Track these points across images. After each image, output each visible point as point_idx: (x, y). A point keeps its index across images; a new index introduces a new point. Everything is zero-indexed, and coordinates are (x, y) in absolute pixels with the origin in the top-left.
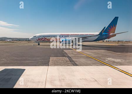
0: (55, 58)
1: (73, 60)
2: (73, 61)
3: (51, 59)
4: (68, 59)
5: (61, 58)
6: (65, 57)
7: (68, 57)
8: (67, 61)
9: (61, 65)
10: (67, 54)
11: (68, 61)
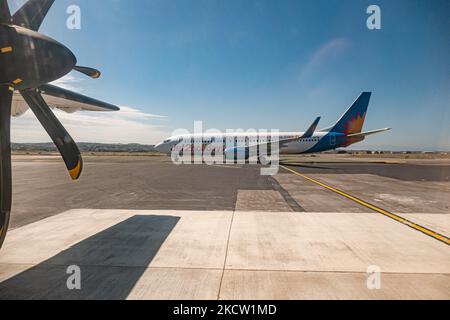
0: (249, 193)
1: (294, 197)
2: (293, 200)
3: (241, 194)
4: (280, 196)
5: (264, 192)
6: (272, 191)
7: (281, 190)
8: (277, 200)
9: (263, 210)
10: (278, 183)
11: (280, 200)
